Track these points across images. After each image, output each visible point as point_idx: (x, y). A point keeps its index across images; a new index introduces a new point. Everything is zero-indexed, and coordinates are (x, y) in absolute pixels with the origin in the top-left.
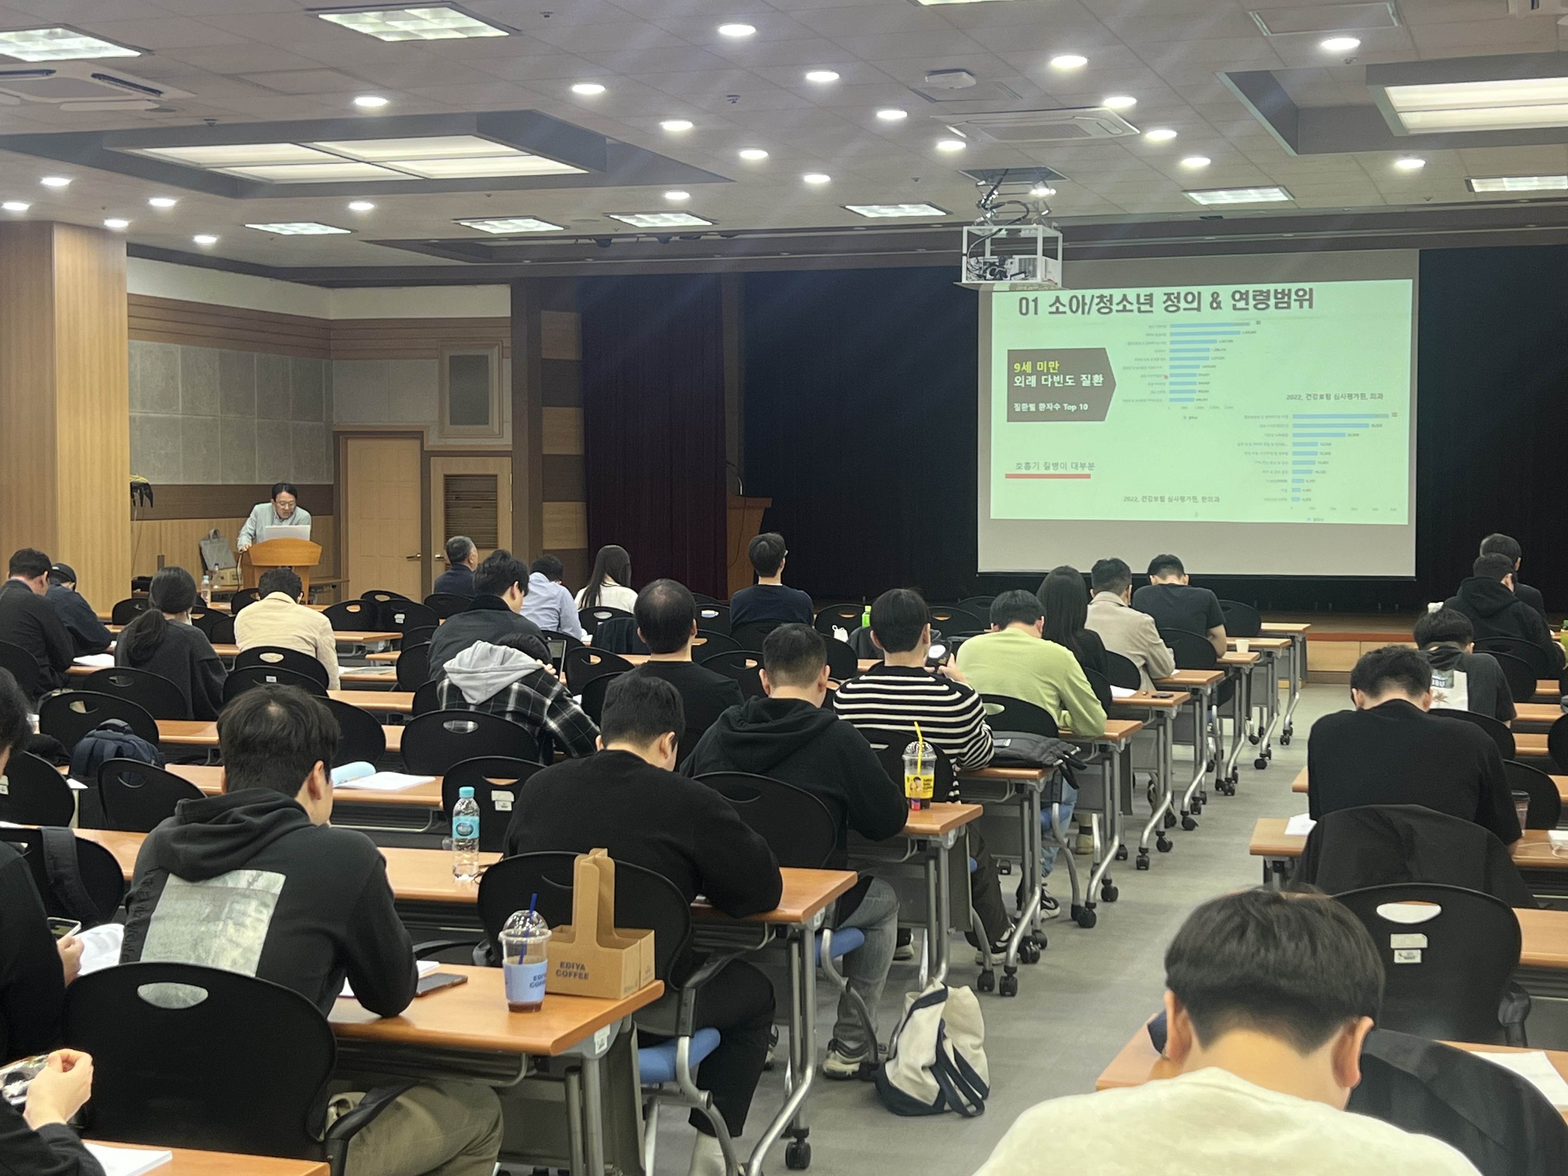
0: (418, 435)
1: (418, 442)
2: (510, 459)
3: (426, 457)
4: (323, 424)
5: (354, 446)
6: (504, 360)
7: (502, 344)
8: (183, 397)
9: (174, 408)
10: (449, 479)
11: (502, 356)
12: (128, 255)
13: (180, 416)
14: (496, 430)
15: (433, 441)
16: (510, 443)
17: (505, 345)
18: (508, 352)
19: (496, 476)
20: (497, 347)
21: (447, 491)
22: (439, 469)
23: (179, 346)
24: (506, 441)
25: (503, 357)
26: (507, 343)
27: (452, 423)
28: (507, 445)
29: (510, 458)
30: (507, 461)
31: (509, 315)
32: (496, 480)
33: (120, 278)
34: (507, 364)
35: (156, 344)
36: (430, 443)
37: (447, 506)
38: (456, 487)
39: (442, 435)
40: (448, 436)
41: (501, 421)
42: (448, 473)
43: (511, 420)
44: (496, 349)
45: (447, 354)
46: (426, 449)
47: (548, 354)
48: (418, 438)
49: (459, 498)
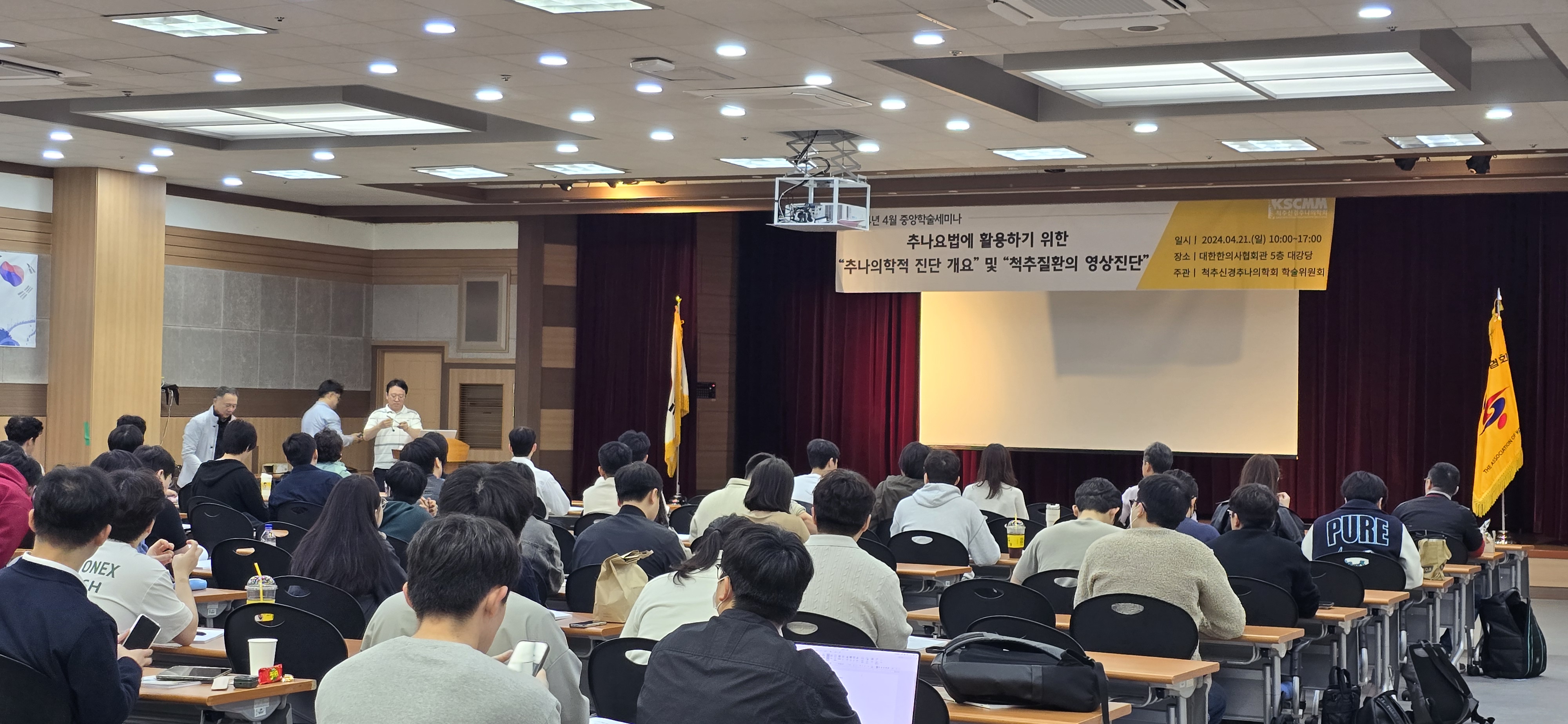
0: (439, 349)
1: (440, 355)
2: (514, 370)
3: (446, 368)
4: (361, 339)
5: (387, 357)
6: (511, 285)
7: (511, 271)
8: (225, 313)
9: (216, 323)
10: (464, 388)
11: (509, 282)
12: (167, 194)
13: (221, 330)
14: (503, 346)
15: (452, 355)
16: (515, 357)
17: (512, 273)
18: (515, 279)
19: (501, 385)
20: (506, 275)
21: (462, 398)
22: (457, 378)
23: (223, 271)
24: (509, 356)
25: (510, 284)
26: (515, 271)
27: (468, 339)
28: (512, 359)
30: (511, 373)
31: (517, 248)
32: (502, 389)
33: (160, 214)
34: (514, 288)
35: (201, 269)
36: (450, 356)
37: (462, 411)
38: (470, 395)
39: (459, 349)
40: (464, 351)
41: (508, 339)
42: (463, 382)
43: (515, 337)
44: (505, 277)
45: (465, 280)
46: (445, 362)
47: (548, 281)
48: (439, 352)
49: (473, 404)
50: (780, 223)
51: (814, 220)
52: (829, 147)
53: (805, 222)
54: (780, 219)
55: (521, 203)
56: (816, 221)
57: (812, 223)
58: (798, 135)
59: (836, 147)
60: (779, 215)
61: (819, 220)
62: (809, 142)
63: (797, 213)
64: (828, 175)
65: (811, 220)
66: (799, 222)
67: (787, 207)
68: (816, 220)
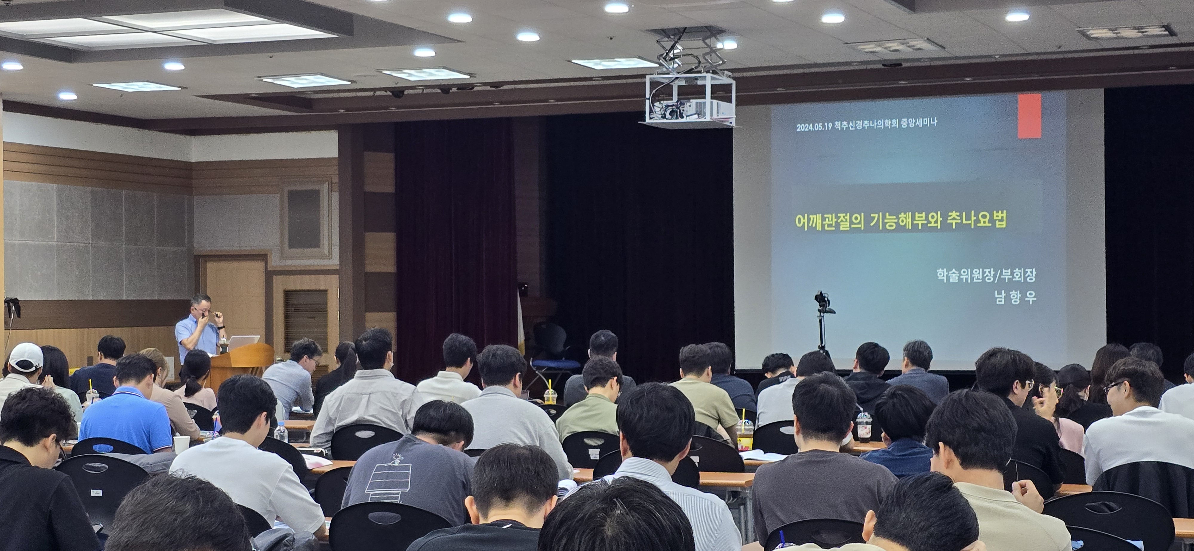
0: (262, 257)
1: (263, 264)
3: (269, 275)
4: (183, 249)
5: (211, 266)
6: (333, 193)
7: (331, 180)
8: (58, 226)
9: (50, 237)
10: (288, 294)
11: (331, 190)
13: (55, 243)
14: (326, 253)
15: (275, 262)
16: (338, 263)
17: (334, 181)
18: (336, 187)
19: (325, 291)
20: (327, 183)
21: (287, 304)
22: (280, 285)
23: (55, 185)
24: (334, 262)
26: (336, 180)
27: (291, 245)
28: (336, 265)
29: (338, 276)
30: (335, 278)
31: (337, 156)
32: (327, 294)
34: (335, 196)
35: (36, 184)
36: (273, 264)
37: (287, 317)
38: (294, 301)
39: (283, 257)
40: (287, 258)
41: (330, 245)
42: (287, 289)
43: (338, 243)
44: (326, 185)
45: (287, 189)
46: (269, 269)
47: (369, 188)
48: (263, 260)
49: (297, 310)
50: (652, 121)
51: (685, 117)
52: (700, 43)
53: (677, 118)
54: (652, 116)
55: (347, 111)
56: (688, 118)
57: (684, 120)
58: (664, 32)
59: (706, 44)
60: (650, 113)
61: (690, 117)
62: (676, 40)
63: (669, 112)
64: (700, 72)
65: (682, 117)
66: (671, 119)
67: (657, 104)
68: (687, 116)
